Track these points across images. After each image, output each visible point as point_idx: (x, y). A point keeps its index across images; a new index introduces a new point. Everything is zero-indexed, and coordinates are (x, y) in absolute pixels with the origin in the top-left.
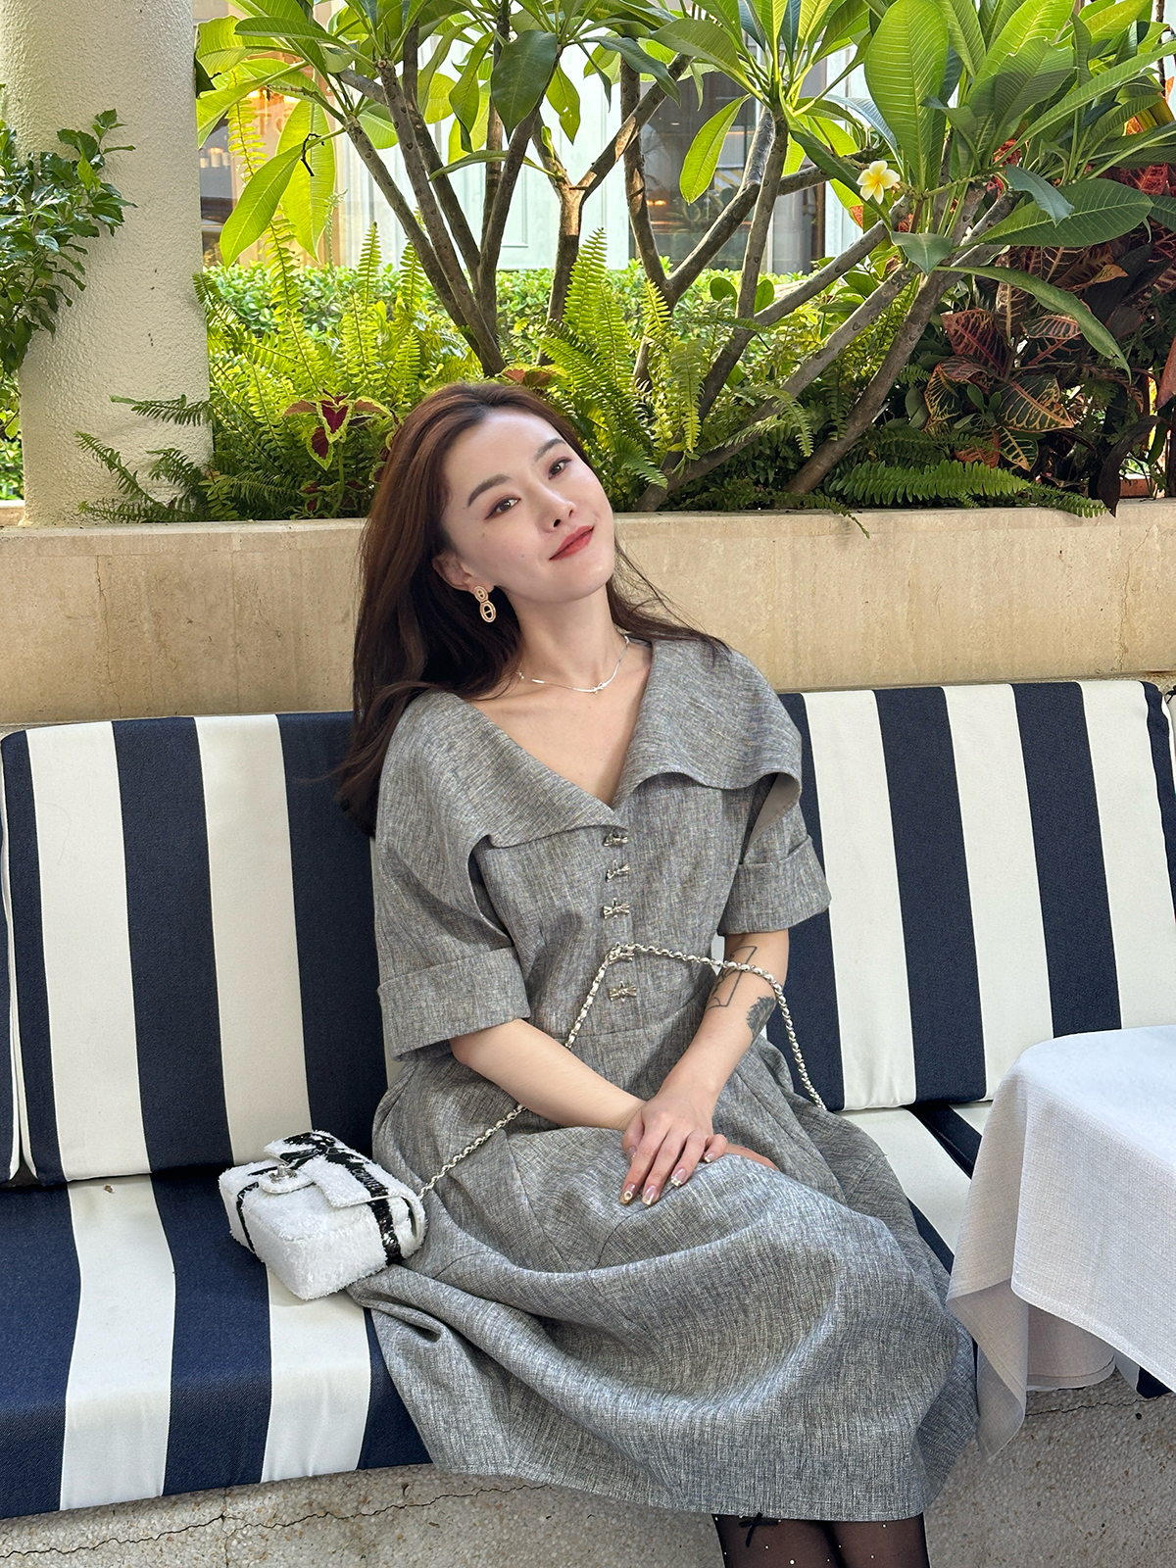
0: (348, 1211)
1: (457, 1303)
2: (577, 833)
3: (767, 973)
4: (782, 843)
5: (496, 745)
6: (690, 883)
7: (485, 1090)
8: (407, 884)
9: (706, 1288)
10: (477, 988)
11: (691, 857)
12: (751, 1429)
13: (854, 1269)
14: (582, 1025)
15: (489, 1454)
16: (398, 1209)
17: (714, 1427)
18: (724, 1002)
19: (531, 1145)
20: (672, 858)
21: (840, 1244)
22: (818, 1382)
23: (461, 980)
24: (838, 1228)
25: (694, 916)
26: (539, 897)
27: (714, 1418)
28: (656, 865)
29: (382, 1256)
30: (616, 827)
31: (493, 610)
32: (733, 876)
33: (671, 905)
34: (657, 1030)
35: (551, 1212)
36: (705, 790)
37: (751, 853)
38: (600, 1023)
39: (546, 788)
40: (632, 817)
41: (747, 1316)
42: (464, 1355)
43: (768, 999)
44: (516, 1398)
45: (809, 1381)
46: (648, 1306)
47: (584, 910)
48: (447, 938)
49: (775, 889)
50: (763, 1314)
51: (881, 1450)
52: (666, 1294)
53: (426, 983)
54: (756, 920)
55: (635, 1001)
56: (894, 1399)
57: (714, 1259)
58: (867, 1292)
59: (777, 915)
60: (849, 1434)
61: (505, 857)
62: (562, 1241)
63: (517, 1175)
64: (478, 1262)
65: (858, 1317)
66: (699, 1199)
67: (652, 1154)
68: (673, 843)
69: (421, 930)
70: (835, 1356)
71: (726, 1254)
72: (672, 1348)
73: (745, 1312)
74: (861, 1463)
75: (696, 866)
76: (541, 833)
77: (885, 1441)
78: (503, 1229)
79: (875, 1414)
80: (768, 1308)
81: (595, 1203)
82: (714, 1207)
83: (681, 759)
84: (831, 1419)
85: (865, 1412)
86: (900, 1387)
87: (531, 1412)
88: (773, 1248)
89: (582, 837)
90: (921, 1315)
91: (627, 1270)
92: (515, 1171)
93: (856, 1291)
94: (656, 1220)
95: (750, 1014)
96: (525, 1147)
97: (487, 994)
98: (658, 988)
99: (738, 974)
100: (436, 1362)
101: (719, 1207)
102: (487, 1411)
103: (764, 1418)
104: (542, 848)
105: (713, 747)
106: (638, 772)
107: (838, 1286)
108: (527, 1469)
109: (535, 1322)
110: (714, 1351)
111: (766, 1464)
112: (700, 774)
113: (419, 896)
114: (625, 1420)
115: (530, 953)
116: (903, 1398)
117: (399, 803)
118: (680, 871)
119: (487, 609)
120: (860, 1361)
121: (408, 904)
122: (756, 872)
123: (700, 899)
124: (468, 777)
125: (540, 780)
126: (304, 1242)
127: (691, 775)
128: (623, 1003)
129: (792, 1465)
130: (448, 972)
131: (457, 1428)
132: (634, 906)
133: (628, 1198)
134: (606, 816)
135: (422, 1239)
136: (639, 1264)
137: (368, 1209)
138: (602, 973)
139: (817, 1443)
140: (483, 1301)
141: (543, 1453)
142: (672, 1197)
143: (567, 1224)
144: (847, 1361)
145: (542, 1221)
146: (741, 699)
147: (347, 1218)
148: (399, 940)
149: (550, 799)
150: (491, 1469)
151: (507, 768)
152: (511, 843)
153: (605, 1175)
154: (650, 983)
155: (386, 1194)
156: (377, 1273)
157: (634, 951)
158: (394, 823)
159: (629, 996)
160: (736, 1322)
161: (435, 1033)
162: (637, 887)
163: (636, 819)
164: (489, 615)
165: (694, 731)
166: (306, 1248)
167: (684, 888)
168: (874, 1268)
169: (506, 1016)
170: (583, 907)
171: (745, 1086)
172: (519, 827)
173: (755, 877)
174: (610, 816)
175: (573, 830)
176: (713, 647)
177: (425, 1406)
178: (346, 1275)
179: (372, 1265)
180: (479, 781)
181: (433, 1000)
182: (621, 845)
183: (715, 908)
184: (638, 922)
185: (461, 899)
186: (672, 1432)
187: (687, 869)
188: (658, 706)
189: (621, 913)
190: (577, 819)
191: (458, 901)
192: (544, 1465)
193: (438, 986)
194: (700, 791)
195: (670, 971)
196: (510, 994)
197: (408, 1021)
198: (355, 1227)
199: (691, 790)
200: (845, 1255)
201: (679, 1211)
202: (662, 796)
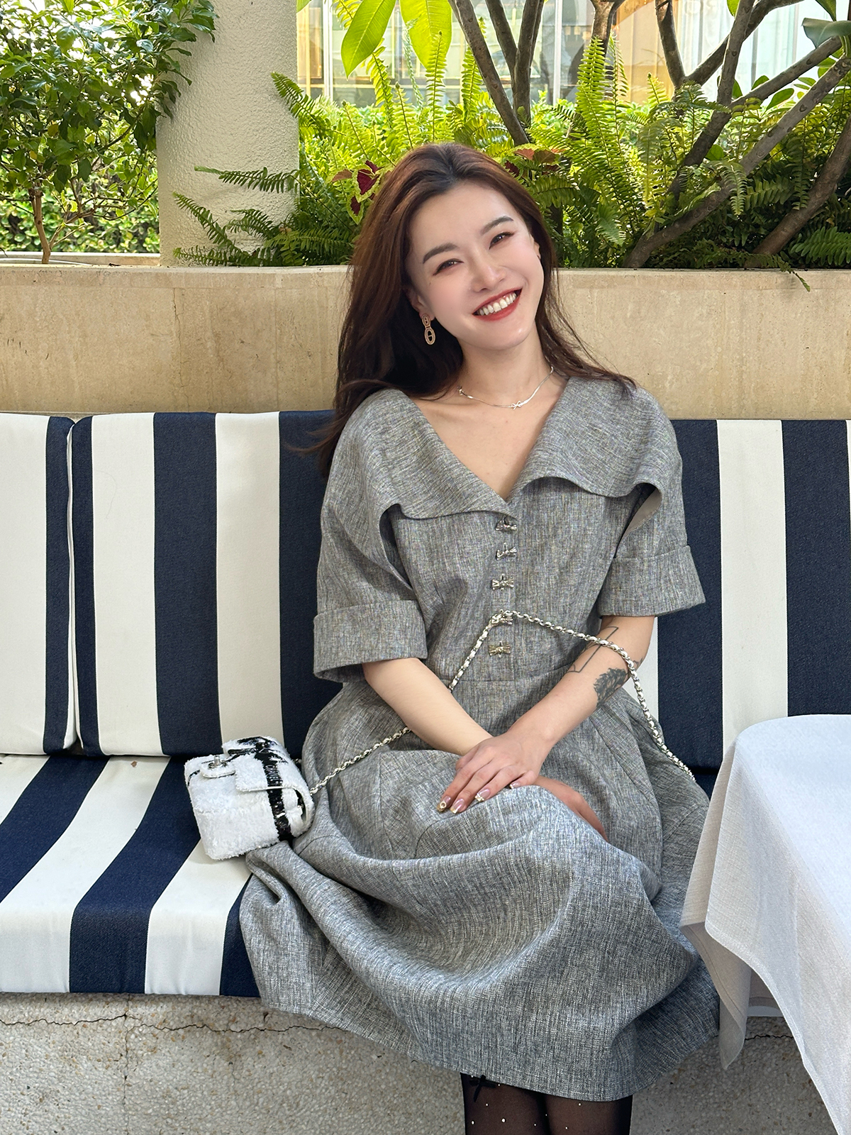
0: (251, 795)
1: (302, 874)
2: (472, 515)
3: (623, 650)
4: (651, 544)
5: (423, 436)
6: (565, 569)
7: (384, 712)
8: (341, 540)
9: (475, 886)
10: (383, 627)
11: (570, 548)
12: (480, 1004)
13: (587, 887)
14: (464, 672)
15: (297, 997)
16: (289, 798)
17: (452, 998)
18: (578, 670)
19: (396, 759)
20: (553, 548)
21: (583, 865)
22: (542, 976)
23: (372, 619)
24: (586, 852)
25: (566, 596)
26: (435, 562)
27: (454, 992)
28: (541, 550)
29: (274, 833)
30: (507, 516)
31: (433, 336)
32: (607, 568)
33: (549, 585)
34: (526, 684)
35: (391, 811)
36: (590, 496)
37: (623, 549)
38: (479, 672)
39: (454, 476)
40: (525, 510)
41: (506, 914)
42: (296, 916)
43: (619, 671)
44: (329, 958)
45: (533, 973)
46: (433, 895)
47: (470, 577)
48: (365, 584)
49: (639, 581)
50: (517, 914)
51: (583, 1040)
52: (446, 886)
53: (346, 618)
54: (621, 604)
55: (509, 658)
56: (609, 1001)
57: (482, 864)
58: (595, 908)
59: (640, 603)
60: (559, 1023)
61: (415, 527)
62: (394, 835)
63: (378, 781)
64: (325, 843)
65: (583, 926)
66: (490, 814)
67: (469, 776)
68: (555, 535)
69: (346, 576)
70: (559, 957)
71: (490, 860)
72: (454, 933)
73: (505, 911)
74: (566, 1049)
75: (573, 556)
76: (445, 512)
77: (589, 1034)
78: (361, 821)
79: (588, 1011)
80: (521, 910)
81: (420, 808)
82: (499, 822)
83: (569, 467)
84: (547, 1008)
85: (579, 1007)
86: (618, 993)
87: (339, 969)
88: (527, 860)
89: (476, 518)
90: (648, 936)
91: (419, 863)
92: (377, 777)
93: (585, 906)
94: (456, 827)
95: (598, 681)
96: (390, 760)
97: (390, 633)
98: (530, 650)
99: (597, 647)
100: (271, 920)
101: (503, 823)
102: (303, 965)
103: (490, 997)
104: (444, 524)
105: (604, 462)
106: (529, 474)
107: (570, 898)
108: (323, 1013)
109: (360, 900)
110: (480, 939)
111: (490, 1036)
112: (587, 483)
113: (350, 550)
114: (392, 983)
115: (428, 607)
116: (617, 1002)
117: (342, 474)
118: (559, 559)
119: (430, 333)
120: (583, 965)
121: (340, 555)
122: (626, 564)
123: (572, 582)
124: (396, 458)
125: (450, 470)
126: (210, 815)
127: (577, 482)
128: (499, 658)
129: (510, 1040)
130: (363, 611)
131: (277, 973)
132: (518, 583)
133: (442, 807)
134: (499, 505)
135: (308, 824)
136: (428, 860)
137: (266, 794)
138: (485, 634)
139: (530, 1025)
140: (322, 876)
141: (340, 1002)
142: (471, 810)
143: (401, 823)
144: (572, 963)
145: (384, 816)
146: (637, 426)
147: (248, 801)
148: (333, 583)
149: (455, 485)
150: (296, 1009)
151: (428, 458)
152: (420, 517)
153: (435, 788)
154: (524, 645)
155: (279, 785)
156: (272, 845)
157: (513, 616)
158: (336, 489)
159: (505, 653)
160: (499, 918)
161: (346, 658)
162: (523, 568)
163: (528, 513)
164: (431, 339)
165: (587, 447)
166: (212, 820)
167: (561, 573)
168: (607, 888)
169: (403, 653)
170: (468, 575)
171: (601, 740)
172: (430, 505)
173: (624, 569)
174: (501, 505)
175: (469, 512)
176: (622, 385)
177: (258, 953)
178: (244, 844)
179: (266, 838)
180: (404, 464)
181: (349, 632)
182: (510, 531)
183: (589, 592)
184: (520, 595)
185: (376, 553)
186: (422, 997)
187: (566, 558)
188: (557, 425)
189: (507, 586)
190: (473, 504)
191: (373, 554)
192: (338, 1012)
193: (354, 622)
194: (584, 496)
195: (542, 638)
196: (409, 637)
197: (329, 647)
198: (253, 808)
199: (577, 495)
200: (584, 874)
201: (474, 822)
202: (552, 498)
